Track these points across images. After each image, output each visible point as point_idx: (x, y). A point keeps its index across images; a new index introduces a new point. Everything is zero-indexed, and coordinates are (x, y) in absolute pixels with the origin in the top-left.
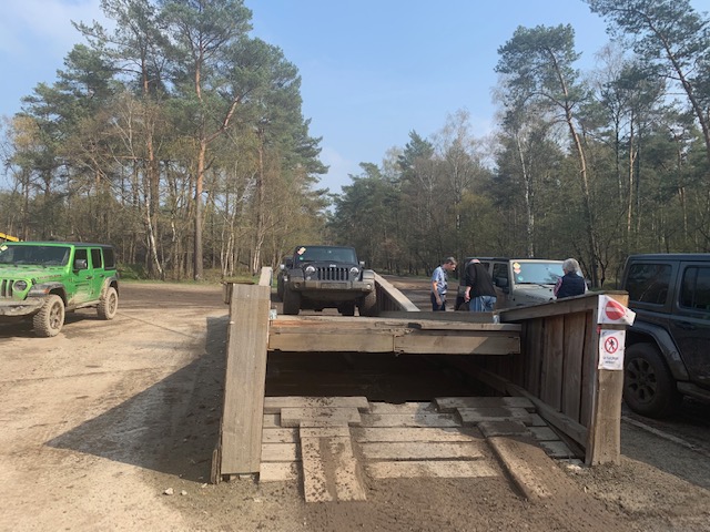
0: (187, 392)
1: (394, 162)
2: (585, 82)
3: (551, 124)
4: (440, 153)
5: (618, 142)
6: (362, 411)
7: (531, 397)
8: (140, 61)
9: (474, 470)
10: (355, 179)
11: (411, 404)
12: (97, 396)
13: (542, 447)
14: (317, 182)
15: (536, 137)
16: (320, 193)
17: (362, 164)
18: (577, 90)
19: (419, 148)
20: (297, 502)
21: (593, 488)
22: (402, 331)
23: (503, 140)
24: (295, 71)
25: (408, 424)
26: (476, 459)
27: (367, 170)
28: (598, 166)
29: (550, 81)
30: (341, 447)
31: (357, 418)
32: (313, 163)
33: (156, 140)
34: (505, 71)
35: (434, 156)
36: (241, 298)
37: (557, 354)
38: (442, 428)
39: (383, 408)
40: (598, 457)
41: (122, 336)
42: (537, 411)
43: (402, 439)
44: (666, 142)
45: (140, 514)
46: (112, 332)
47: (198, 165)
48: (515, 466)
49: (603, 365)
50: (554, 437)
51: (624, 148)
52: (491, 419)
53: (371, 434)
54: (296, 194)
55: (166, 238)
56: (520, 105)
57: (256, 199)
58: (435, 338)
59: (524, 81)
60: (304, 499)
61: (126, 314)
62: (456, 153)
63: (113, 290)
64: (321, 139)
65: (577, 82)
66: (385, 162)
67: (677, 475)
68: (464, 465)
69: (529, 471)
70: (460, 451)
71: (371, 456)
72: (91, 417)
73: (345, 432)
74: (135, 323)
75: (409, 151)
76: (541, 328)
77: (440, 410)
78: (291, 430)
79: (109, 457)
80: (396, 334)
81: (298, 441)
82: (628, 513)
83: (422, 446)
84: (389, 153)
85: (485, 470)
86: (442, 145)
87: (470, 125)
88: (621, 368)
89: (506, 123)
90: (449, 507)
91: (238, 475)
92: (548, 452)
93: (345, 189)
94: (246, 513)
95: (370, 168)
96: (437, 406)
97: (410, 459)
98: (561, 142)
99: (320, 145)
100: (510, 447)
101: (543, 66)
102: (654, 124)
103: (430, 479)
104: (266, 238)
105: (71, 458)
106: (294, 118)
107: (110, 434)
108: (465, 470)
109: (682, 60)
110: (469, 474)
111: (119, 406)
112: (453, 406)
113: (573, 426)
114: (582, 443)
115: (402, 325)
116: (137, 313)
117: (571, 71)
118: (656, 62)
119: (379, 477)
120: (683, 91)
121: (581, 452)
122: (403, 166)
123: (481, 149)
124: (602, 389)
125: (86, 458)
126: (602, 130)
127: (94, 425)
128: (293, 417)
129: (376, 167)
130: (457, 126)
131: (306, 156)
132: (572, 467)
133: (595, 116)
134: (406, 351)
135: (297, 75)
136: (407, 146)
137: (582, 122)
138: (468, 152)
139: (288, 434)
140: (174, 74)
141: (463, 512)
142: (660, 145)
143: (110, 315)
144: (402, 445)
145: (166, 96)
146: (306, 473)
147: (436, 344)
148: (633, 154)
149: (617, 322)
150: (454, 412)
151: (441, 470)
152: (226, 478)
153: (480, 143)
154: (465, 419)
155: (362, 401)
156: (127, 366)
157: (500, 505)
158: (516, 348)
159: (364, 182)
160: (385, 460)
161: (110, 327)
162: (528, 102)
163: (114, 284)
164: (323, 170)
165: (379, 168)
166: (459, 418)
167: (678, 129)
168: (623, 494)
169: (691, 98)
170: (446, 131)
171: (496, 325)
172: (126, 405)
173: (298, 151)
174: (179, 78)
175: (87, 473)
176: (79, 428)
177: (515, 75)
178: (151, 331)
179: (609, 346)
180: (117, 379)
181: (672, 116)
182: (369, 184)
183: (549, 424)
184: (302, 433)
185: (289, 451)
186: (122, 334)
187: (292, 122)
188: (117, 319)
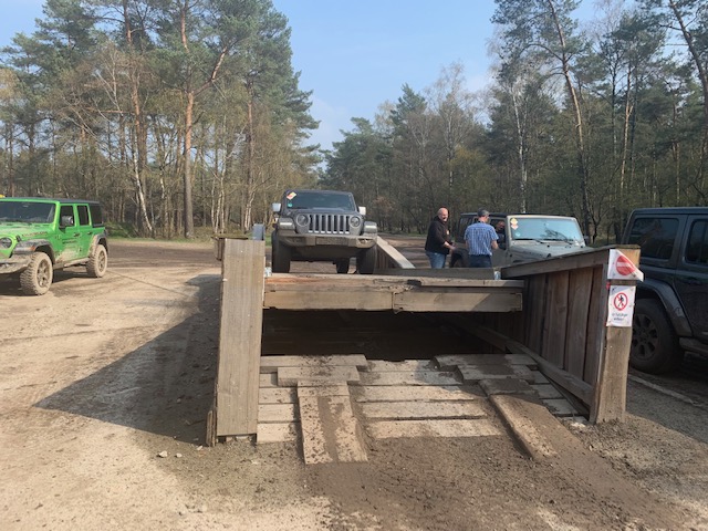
0: (180, 350)
1: (386, 117)
2: (584, 33)
3: (548, 76)
4: (433, 107)
5: (614, 96)
6: (361, 369)
7: (533, 355)
8: (122, 8)
9: (477, 429)
10: (346, 134)
11: (410, 362)
12: (88, 356)
13: (545, 405)
14: (307, 137)
15: (531, 90)
16: (311, 149)
17: (354, 120)
18: (575, 41)
19: (412, 103)
20: (296, 463)
21: (598, 446)
22: (401, 288)
23: (497, 93)
24: (284, 22)
25: (408, 382)
26: (478, 418)
27: (359, 125)
28: (593, 121)
29: (547, 33)
30: (340, 407)
31: (356, 376)
32: (303, 117)
33: (142, 93)
34: (501, 21)
35: (427, 110)
36: (234, 254)
37: (561, 311)
38: (443, 386)
39: (381, 366)
40: (603, 415)
41: (113, 294)
42: (538, 368)
43: (403, 398)
44: (662, 96)
45: (134, 478)
46: (102, 290)
47: (186, 120)
48: (519, 424)
49: (611, 321)
50: (557, 394)
51: (620, 103)
52: (493, 377)
53: (371, 392)
54: (287, 150)
55: (155, 195)
56: (516, 56)
57: (246, 154)
58: (435, 295)
59: (520, 33)
60: (304, 461)
61: (116, 273)
62: (449, 108)
63: (102, 248)
64: (311, 92)
65: (576, 33)
66: (378, 117)
67: (682, 431)
68: (466, 424)
69: (533, 430)
70: (462, 410)
71: (371, 415)
72: (81, 377)
73: (344, 390)
74: (126, 281)
75: (401, 106)
76: (543, 284)
77: (440, 368)
78: (289, 389)
79: (100, 418)
80: (395, 291)
81: (296, 401)
82: (635, 471)
83: (423, 405)
84: (381, 107)
85: (487, 429)
86: (435, 99)
87: (463, 79)
88: (630, 325)
89: (501, 75)
90: (453, 468)
91: (234, 436)
92: (551, 409)
93: (336, 145)
94: (244, 476)
95: (362, 123)
96: (437, 364)
97: (411, 419)
98: (556, 96)
99: (310, 99)
100: (514, 405)
101: (541, 15)
102: (650, 77)
103: (432, 439)
104: (257, 195)
105: (62, 420)
106: (284, 71)
107: (102, 394)
108: (468, 429)
109: (683, 9)
110: (473, 433)
111: (111, 366)
112: (454, 363)
113: (576, 384)
114: (586, 401)
115: (400, 282)
116: (128, 271)
117: (569, 22)
118: (657, 11)
119: (379, 437)
120: (684, 42)
121: (585, 410)
122: (396, 121)
123: (475, 104)
124: (609, 347)
125: (76, 419)
126: (598, 83)
127: (84, 385)
128: (290, 376)
129: (368, 122)
130: (452, 80)
131: (296, 110)
132: (576, 425)
133: (593, 69)
134: (407, 309)
135: (287, 27)
136: (400, 100)
137: (578, 76)
138: (462, 106)
139: (285, 394)
140: (158, 23)
141: (467, 473)
142: (656, 99)
143: (99, 273)
144: (403, 404)
145: (151, 47)
146: (305, 434)
147: (436, 301)
148: (629, 109)
149: (628, 277)
150: (455, 371)
151: (443, 430)
152: (222, 439)
153: (475, 97)
154: (466, 377)
155: (361, 360)
156: (118, 324)
157: (504, 465)
158: (518, 305)
159: (356, 138)
160: (385, 419)
161: (100, 285)
162: (524, 54)
163: (102, 242)
164: (314, 126)
165: (371, 123)
166: (460, 376)
167: (674, 83)
168: (628, 452)
169: (691, 49)
170: (440, 84)
171: (497, 282)
172: (117, 365)
173: (288, 105)
174: (164, 28)
175: (78, 435)
176: (69, 388)
177: (511, 26)
178: (143, 289)
179: (618, 302)
180: (108, 337)
181: (670, 69)
182: (362, 139)
183: (551, 382)
184: (300, 393)
185: (287, 412)
186: (113, 292)
187: (282, 75)
188: (107, 277)
